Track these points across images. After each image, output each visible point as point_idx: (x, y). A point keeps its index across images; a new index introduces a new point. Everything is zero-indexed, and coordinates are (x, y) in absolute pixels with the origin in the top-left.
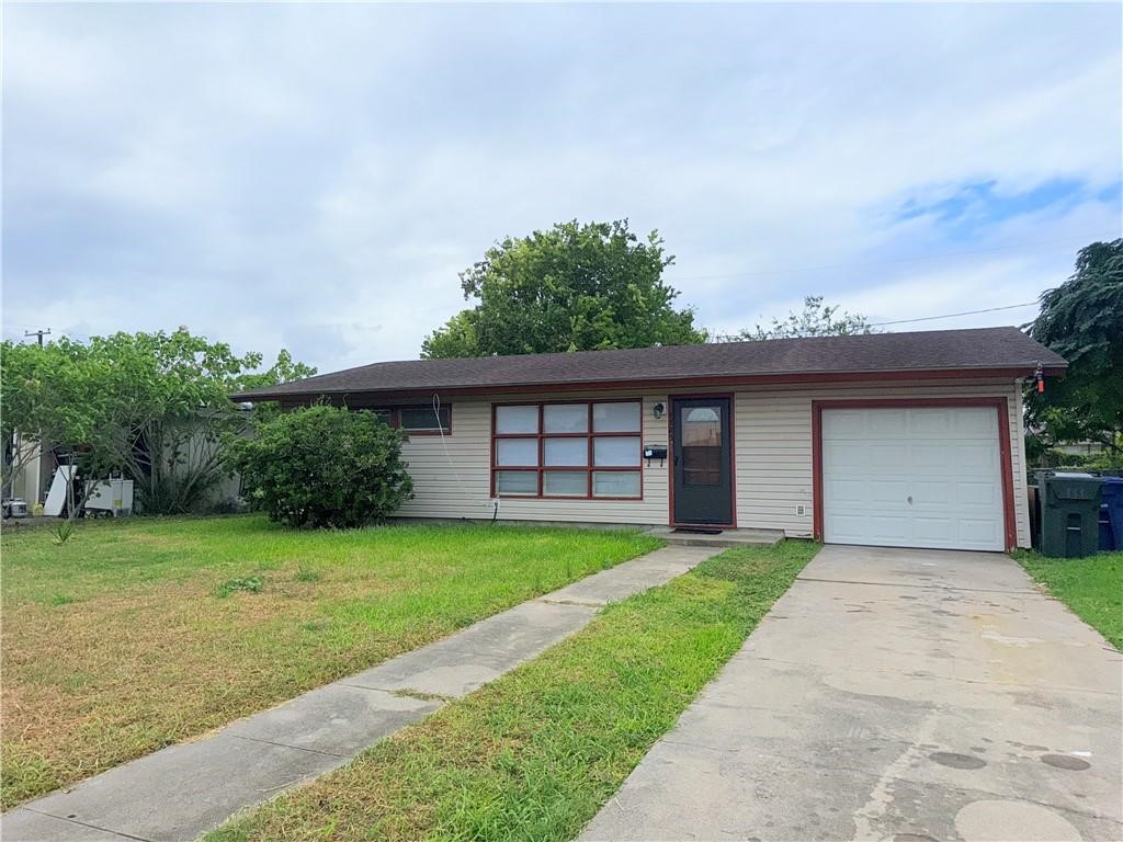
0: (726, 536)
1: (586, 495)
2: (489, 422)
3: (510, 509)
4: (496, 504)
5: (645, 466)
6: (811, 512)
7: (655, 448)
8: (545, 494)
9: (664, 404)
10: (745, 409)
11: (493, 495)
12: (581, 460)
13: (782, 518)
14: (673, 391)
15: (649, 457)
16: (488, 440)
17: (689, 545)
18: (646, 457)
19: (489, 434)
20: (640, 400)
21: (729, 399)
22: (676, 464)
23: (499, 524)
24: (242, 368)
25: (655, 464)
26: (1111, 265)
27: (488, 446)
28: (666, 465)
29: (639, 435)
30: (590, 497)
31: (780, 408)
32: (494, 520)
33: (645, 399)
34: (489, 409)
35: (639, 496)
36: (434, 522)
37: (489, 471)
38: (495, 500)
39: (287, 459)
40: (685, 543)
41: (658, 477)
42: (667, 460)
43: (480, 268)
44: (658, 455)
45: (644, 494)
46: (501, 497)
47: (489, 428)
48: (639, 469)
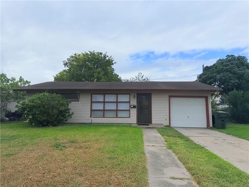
0: (150, 126)
1: (116, 116)
2: (90, 98)
3: (96, 120)
4: (92, 119)
5: (131, 109)
6: (169, 120)
7: (134, 105)
8: (105, 116)
9: (136, 95)
10: (154, 97)
11: (91, 117)
12: (115, 108)
13: (162, 121)
14: (138, 92)
15: (132, 108)
16: (90, 103)
17: (146, 128)
18: (131, 107)
19: (90, 101)
20: (130, 94)
21: (150, 94)
22: (138, 109)
23: (92, 124)
24: (10, 81)
25: (133, 109)
26: (211, 70)
27: (90, 104)
28: (136, 109)
29: (129, 102)
30: (117, 117)
31: (162, 97)
32: (91, 123)
33: (131, 94)
34: (90, 95)
35: (129, 117)
36: (73, 124)
37: (90, 111)
38: (91, 118)
39: (39, 107)
40: (145, 128)
41: (134, 112)
42: (136, 108)
43: (68, 60)
44: (134, 107)
45: (131, 116)
46: (93, 117)
47: (90, 100)
48: (129, 110)
